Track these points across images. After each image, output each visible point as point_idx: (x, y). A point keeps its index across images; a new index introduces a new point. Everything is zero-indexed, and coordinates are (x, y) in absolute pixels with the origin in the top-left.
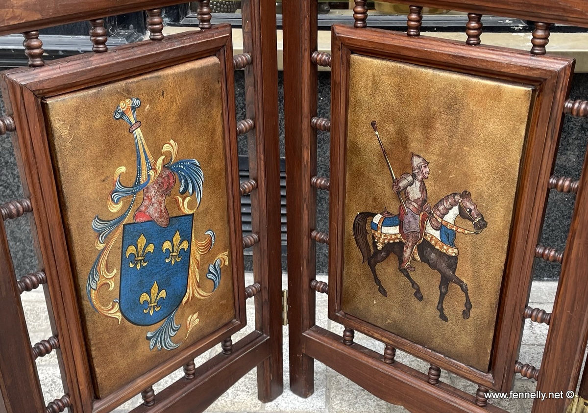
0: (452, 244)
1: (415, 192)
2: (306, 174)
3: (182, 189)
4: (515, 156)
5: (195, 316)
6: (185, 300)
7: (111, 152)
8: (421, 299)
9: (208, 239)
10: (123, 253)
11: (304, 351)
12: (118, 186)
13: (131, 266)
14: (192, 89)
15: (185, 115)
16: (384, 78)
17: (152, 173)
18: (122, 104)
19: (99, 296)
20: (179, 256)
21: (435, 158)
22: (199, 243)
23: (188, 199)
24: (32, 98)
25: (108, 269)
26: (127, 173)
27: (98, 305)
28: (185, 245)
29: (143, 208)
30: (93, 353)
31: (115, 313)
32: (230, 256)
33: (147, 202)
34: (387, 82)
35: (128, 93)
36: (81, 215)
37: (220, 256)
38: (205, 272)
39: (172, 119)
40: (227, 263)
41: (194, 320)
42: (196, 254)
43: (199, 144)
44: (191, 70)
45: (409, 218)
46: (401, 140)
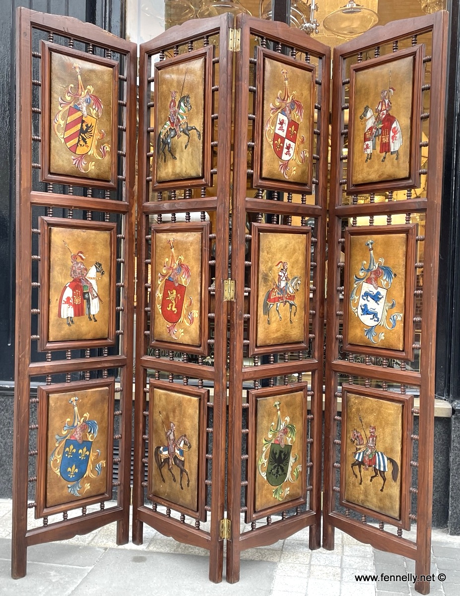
0: (183, 456)
1: (172, 437)
2: (141, 434)
3: (89, 431)
4: (197, 420)
5: (89, 484)
6: (85, 476)
7: (66, 413)
8: (175, 481)
9: (97, 453)
10: (64, 450)
11: (138, 518)
12: (66, 425)
13: (66, 455)
14: (97, 396)
15: (94, 405)
16: (162, 396)
17: (79, 423)
18: (72, 399)
19: (53, 464)
20: (85, 457)
21: (177, 423)
22: (94, 454)
23: (91, 435)
24: (45, 394)
25: (58, 454)
26: (70, 421)
27: (52, 467)
28: (88, 453)
29: (74, 435)
30: (48, 486)
31: (58, 472)
32: (107, 463)
33: (75, 433)
34: (163, 397)
35: (75, 395)
36: (53, 433)
37: (102, 462)
38: (94, 467)
39: (88, 405)
40: (104, 466)
41: (88, 486)
42: (92, 458)
43: (99, 416)
44: (98, 391)
45: (170, 447)
46: (167, 417)
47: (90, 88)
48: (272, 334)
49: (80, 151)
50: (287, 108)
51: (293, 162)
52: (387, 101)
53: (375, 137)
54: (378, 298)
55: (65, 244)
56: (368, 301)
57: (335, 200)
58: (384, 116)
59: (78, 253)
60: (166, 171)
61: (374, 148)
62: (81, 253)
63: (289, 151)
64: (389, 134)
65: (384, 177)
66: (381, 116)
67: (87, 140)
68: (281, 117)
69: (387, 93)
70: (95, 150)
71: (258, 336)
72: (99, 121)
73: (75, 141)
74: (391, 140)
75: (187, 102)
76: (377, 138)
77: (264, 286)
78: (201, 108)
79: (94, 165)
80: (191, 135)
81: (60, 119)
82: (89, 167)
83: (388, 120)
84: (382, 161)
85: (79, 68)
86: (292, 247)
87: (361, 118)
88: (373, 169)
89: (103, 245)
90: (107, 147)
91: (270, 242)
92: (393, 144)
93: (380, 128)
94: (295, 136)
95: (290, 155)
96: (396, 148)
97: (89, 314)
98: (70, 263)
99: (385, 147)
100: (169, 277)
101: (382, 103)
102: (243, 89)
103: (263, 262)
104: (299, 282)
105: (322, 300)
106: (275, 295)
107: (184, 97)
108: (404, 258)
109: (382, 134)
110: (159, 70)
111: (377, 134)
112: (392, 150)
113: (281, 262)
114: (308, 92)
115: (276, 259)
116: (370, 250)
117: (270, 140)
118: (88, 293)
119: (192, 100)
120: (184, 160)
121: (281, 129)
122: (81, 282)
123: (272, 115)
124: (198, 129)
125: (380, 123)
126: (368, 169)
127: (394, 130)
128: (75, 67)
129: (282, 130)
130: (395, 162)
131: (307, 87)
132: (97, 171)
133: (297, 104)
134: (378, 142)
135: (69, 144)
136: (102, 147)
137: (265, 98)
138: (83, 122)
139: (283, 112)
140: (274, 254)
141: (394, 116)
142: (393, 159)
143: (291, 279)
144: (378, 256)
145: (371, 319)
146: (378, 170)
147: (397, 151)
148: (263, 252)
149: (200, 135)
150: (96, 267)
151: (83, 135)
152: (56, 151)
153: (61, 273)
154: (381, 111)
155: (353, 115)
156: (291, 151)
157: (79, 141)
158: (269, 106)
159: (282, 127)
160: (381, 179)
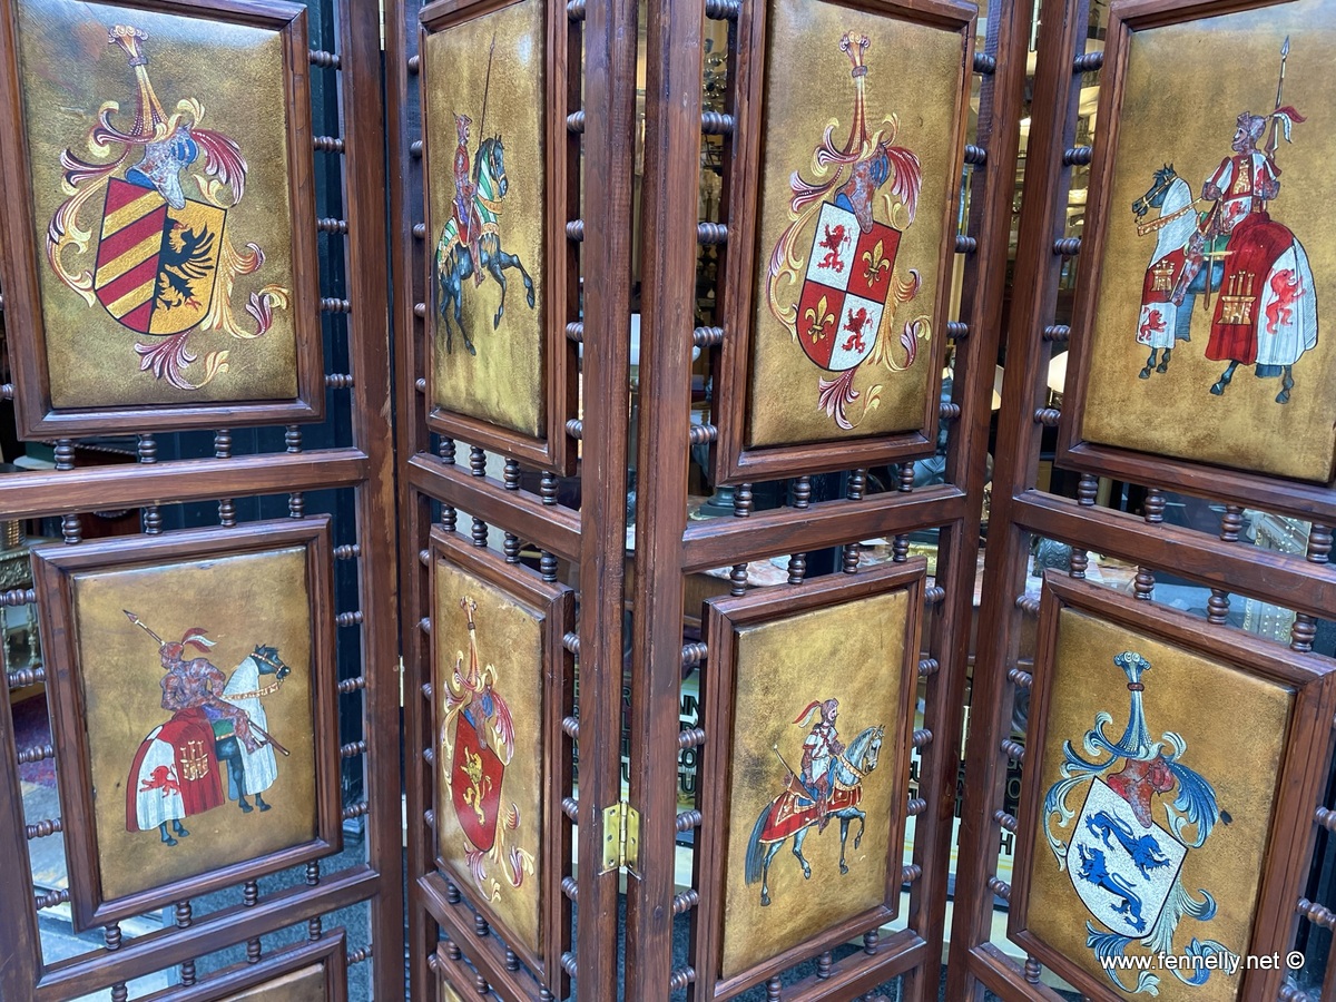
47: (189, 107)
48: (777, 929)
49: (162, 323)
50: (858, 180)
51: (874, 370)
52: (1259, 160)
53: (1190, 290)
54: (1150, 857)
55: (132, 619)
56: (1106, 843)
57: (1013, 469)
58: (1238, 219)
59: (187, 635)
60: (453, 382)
61: (1183, 333)
62: (198, 631)
63: (858, 337)
64: (1257, 293)
65: (1215, 450)
66: (1226, 214)
67: (192, 283)
68: (833, 217)
69: (1262, 129)
70: (227, 312)
71: (726, 952)
72: (238, 216)
73: (145, 291)
74: (1263, 319)
75: (497, 160)
76: (1200, 297)
77: (749, 797)
78: (536, 191)
79: (228, 361)
80: (509, 283)
81: (72, 228)
82: (209, 368)
83: (1257, 238)
84: (1214, 390)
85: (138, 39)
86: (858, 645)
87: (1139, 209)
88: (1167, 410)
89: (280, 592)
90: (274, 296)
91: (774, 655)
92: (1270, 336)
93: (1217, 263)
94: (885, 276)
95: (860, 346)
96: (1281, 355)
97: (242, 794)
98: (158, 671)
99: (1235, 343)
100: (467, 706)
101: (1236, 162)
102: (675, 131)
103: (747, 724)
104: (877, 743)
105: (952, 768)
106: (791, 811)
107: (489, 141)
108: (1273, 776)
109: (1223, 287)
110: (432, 31)
111: (1201, 282)
112: (1263, 358)
113: (816, 704)
114: (945, 109)
115: (797, 701)
116: (1131, 686)
117: (787, 311)
118: (233, 739)
119: (508, 157)
120: (492, 363)
121: (832, 262)
122: (204, 717)
123: (794, 218)
124: (526, 266)
125: (1218, 244)
126: (1148, 404)
127: (1281, 284)
128: (119, 40)
129: (835, 263)
130: (1275, 409)
131: (940, 90)
132: (239, 378)
133: (895, 159)
134: (1203, 315)
135: (119, 307)
136: (255, 298)
137: (769, 156)
138: (170, 225)
139: (842, 200)
140: (789, 688)
141: (1289, 224)
142: (1263, 393)
143: (847, 743)
144: (1164, 722)
145: (1113, 906)
146: (1191, 418)
147: (1288, 368)
148: (749, 691)
149: (531, 289)
150: (258, 662)
151: (175, 270)
152: (68, 336)
153: (124, 708)
154: (1229, 195)
155: (1105, 190)
156: (868, 334)
157: (158, 290)
158: (781, 184)
159: (836, 255)
160: (1198, 454)
